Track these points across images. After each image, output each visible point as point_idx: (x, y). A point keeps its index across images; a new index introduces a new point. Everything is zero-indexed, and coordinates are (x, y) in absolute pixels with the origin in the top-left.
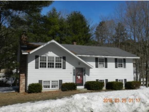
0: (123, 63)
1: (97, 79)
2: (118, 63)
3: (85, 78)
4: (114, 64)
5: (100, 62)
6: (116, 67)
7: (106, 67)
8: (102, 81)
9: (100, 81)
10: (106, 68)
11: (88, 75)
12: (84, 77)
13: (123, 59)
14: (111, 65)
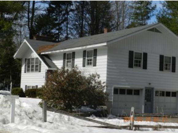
0: (93, 58)
6: (84, 65)
7: (73, 66)
13: (93, 49)
14: (79, 62)
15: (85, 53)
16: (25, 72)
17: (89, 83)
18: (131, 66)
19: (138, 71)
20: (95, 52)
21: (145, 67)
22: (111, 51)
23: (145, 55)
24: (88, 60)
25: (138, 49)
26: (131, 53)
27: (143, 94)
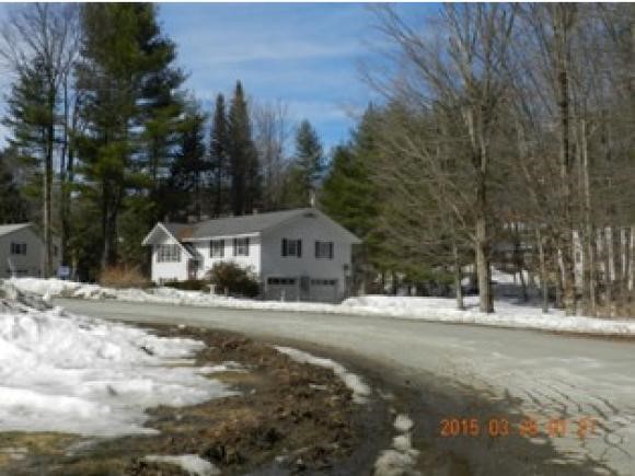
2: (238, 247)
4: (231, 249)
5: (215, 248)
6: (235, 254)
14: (229, 251)
15: (236, 242)
17: (245, 273)
18: (284, 254)
19: (291, 259)
20: (247, 241)
21: (299, 255)
22: (265, 240)
23: (300, 242)
25: (293, 236)
26: (285, 241)
27: (298, 283)
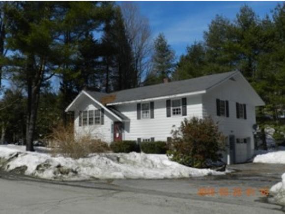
0: (181, 107)
1: (139, 137)
2: (172, 108)
3: (125, 135)
4: (164, 110)
5: (143, 109)
6: (169, 115)
7: (152, 117)
8: (146, 140)
9: (144, 140)
10: (152, 119)
11: (128, 131)
12: (123, 134)
13: (181, 98)
14: (160, 112)
16: (80, 125)
20: (185, 102)
24: (174, 110)
26: (218, 102)
